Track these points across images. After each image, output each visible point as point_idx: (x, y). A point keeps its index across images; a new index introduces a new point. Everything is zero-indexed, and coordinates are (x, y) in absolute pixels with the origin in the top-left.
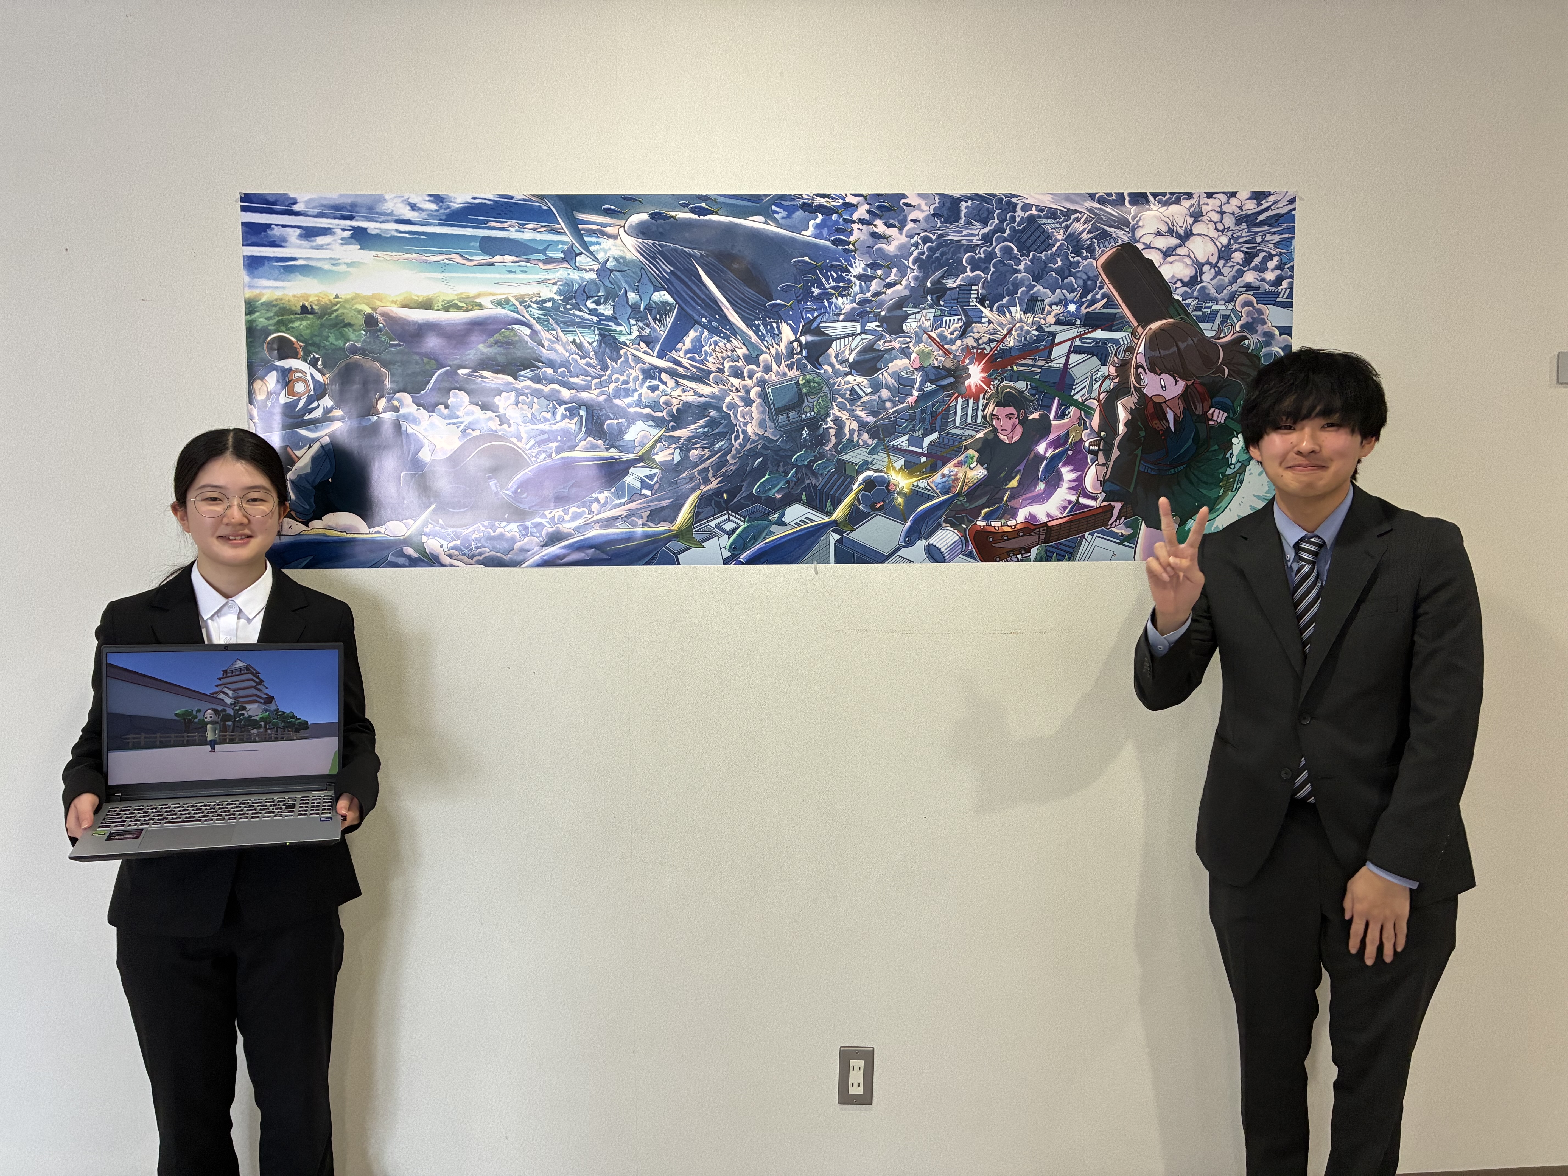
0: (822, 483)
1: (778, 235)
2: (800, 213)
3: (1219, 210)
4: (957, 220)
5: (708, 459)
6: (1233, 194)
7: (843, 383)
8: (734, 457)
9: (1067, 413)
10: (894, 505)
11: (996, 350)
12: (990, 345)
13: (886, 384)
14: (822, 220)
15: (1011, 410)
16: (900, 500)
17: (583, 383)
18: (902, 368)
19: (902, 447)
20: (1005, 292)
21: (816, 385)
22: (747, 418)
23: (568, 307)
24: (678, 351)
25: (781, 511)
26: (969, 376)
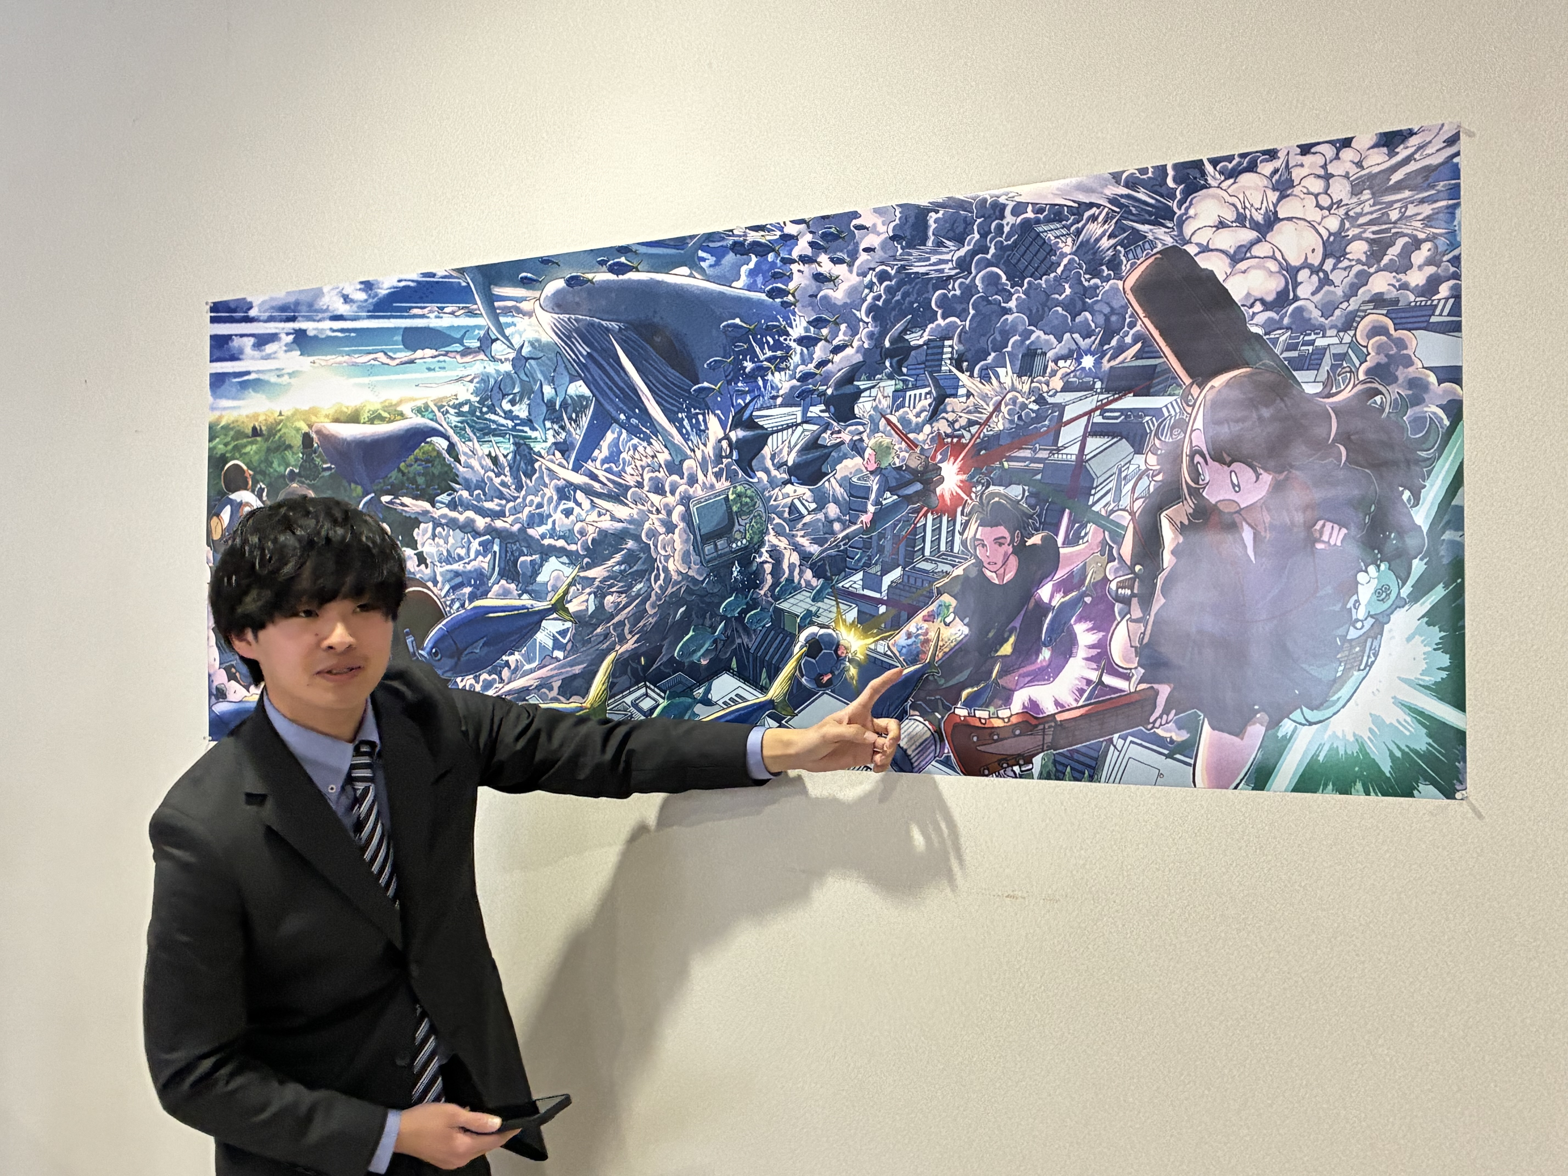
0: (756, 644)
1: (705, 292)
2: (730, 257)
3: (1321, 172)
4: (924, 242)
5: (625, 607)
6: (1347, 143)
7: (780, 497)
8: (653, 607)
9: (1083, 534)
10: (846, 679)
11: (979, 437)
12: (969, 431)
13: (833, 495)
14: (757, 264)
15: (1002, 531)
16: (853, 671)
17: (498, 508)
18: (853, 471)
19: (854, 590)
20: (990, 346)
21: (748, 500)
22: (669, 549)
23: (485, 409)
24: (594, 460)
25: (707, 684)
26: (942, 480)
